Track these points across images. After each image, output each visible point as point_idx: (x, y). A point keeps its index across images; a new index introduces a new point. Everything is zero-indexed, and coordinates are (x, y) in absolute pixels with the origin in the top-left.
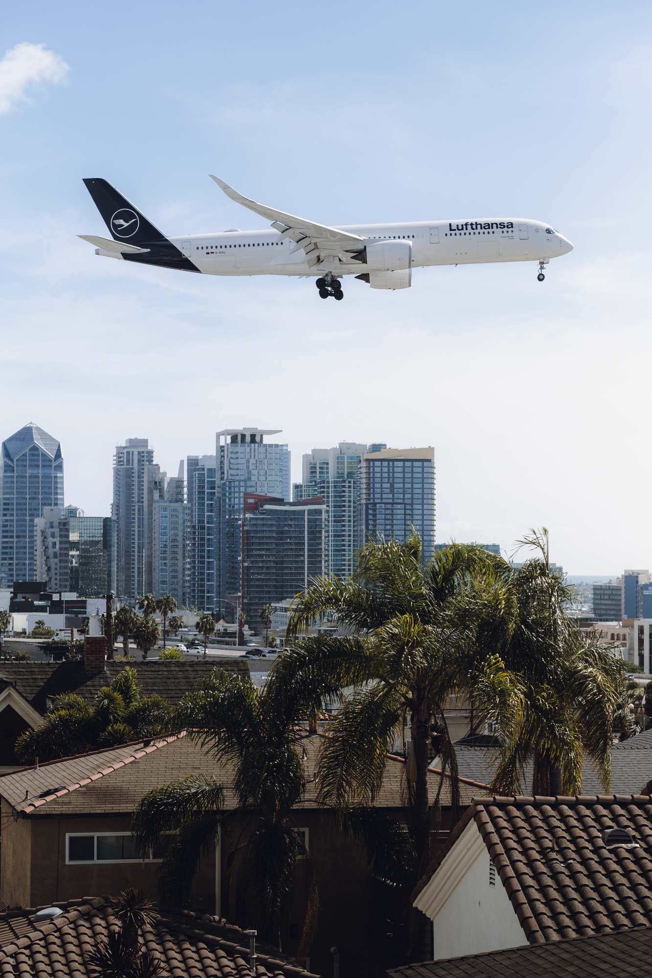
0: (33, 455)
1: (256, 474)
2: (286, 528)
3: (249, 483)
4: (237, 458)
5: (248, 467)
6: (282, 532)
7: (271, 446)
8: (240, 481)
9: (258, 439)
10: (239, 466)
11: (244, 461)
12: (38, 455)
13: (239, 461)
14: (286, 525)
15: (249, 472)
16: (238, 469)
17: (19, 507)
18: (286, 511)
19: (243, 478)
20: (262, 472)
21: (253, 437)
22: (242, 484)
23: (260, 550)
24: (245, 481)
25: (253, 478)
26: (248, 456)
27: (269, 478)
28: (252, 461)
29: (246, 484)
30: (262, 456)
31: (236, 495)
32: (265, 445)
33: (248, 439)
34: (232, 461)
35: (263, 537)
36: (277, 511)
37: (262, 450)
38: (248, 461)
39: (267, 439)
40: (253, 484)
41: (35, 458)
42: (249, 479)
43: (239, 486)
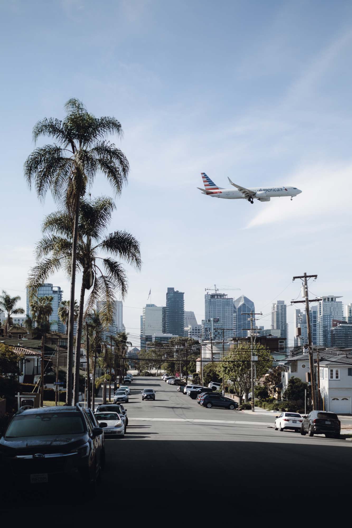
0: (244, 307)
1: (334, 313)
2: (348, 333)
3: (331, 316)
4: (326, 307)
5: (330, 310)
6: (347, 334)
7: (339, 302)
8: (328, 315)
9: (334, 299)
10: (327, 310)
11: (329, 308)
12: (246, 307)
13: (327, 308)
14: (348, 332)
15: (331, 312)
16: (327, 311)
17: (239, 326)
18: (349, 326)
19: (329, 314)
20: (336, 312)
21: (332, 299)
22: (328, 316)
23: (339, 341)
24: (330, 315)
25: (333, 314)
26: (330, 306)
27: (338, 314)
28: (332, 308)
29: (330, 316)
30: (336, 306)
31: (326, 321)
32: (337, 302)
33: (330, 300)
34: (325, 308)
35: (340, 336)
36: (345, 326)
37: (336, 304)
38: (330, 308)
39: (337, 300)
40: (333, 316)
41: (245, 308)
42: (331, 315)
43: (327, 317)
